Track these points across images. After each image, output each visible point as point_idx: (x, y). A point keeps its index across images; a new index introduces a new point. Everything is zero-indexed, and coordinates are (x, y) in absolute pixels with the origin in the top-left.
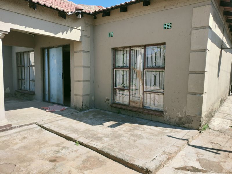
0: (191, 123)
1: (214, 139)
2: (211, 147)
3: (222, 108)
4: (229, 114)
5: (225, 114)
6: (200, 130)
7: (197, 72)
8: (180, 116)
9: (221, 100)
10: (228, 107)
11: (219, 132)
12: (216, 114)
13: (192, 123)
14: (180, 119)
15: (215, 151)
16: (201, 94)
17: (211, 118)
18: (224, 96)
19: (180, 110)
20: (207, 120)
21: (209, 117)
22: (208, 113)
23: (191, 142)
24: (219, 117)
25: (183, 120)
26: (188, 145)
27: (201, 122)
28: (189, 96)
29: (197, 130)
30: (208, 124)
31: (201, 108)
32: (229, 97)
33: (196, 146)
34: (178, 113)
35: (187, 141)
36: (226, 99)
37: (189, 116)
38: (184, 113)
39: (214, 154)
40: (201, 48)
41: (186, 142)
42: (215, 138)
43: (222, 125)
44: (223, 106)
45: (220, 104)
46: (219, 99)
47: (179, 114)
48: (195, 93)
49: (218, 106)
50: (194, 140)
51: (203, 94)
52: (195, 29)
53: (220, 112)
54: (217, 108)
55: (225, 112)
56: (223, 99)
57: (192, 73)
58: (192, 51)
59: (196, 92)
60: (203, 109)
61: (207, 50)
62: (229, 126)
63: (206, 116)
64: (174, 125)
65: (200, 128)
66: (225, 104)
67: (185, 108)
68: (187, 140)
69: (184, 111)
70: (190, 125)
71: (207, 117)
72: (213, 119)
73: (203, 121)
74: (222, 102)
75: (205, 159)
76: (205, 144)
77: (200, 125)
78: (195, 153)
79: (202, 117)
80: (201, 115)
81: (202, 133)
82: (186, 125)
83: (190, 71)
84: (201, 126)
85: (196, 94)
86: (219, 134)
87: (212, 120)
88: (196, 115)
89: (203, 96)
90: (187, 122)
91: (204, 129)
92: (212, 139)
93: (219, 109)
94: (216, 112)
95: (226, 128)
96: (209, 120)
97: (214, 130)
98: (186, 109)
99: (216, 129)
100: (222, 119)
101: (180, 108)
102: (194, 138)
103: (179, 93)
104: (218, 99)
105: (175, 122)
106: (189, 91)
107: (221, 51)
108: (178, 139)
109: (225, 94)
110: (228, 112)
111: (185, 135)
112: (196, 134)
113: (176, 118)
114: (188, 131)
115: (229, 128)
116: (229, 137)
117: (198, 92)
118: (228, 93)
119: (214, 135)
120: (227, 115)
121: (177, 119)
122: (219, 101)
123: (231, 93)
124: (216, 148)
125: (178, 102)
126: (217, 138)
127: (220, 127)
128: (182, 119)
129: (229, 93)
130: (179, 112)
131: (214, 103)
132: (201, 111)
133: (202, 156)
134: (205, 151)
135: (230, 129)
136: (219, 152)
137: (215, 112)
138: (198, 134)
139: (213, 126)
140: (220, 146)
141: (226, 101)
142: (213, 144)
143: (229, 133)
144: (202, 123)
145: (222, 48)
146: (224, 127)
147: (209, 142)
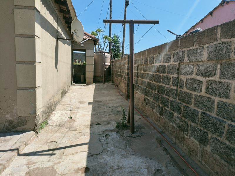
0: (24, 124)
1: (51, 136)
2: (47, 149)
3: (64, 100)
4: (69, 105)
5: (66, 105)
6: (37, 130)
7: (26, 62)
8: (11, 119)
9: (63, 91)
10: (69, 97)
11: (58, 127)
12: (57, 107)
13: (26, 125)
14: (11, 122)
15: (50, 152)
16: (34, 88)
17: (52, 112)
18: (66, 87)
19: (9, 111)
20: (45, 116)
21: (47, 112)
22: (46, 108)
23: (23, 149)
24: (60, 110)
25: (14, 123)
26: (19, 155)
27: (36, 121)
28: (20, 92)
29: (33, 132)
30: (47, 120)
31: (35, 105)
32: (71, 88)
33: (29, 153)
34: (6, 116)
35: (17, 151)
36: (68, 90)
37: (22, 117)
38: (15, 114)
39: (49, 156)
40: (28, 33)
41: (15, 152)
42: (53, 135)
43: (62, 118)
44: (65, 97)
45: (62, 95)
46: (61, 91)
47: (9, 116)
48: (26, 88)
49: (60, 98)
50: (28, 146)
51: (36, 88)
52: (19, 7)
53: (61, 103)
54: (58, 101)
55: (66, 104)
56: (65, 90)
57: (20, 63)
58: (17, 36)
59: (27, 86)
60: (37, 106)
61: (36, 37)
62: (68, 118)
63: (43, 112)
64: (3, 132)
65: (36, 128)
66: (67, 95)
67: (15, 107)
68: (17, 149)
69: (14, 111)
70: (24, 127)
71: (45, 113)
72: (54, 112)
73: (40, 119)
74: (64, 93)
75: (37, 169)
76: (41, 147)
77: (36, 125)
78: (25, 165)
79: (37, 115)
80: (36, 114)
81: (39, 133)
82: (19, 128)
83: (17, 60)
84: (38, 125)
85: (28, 89)
86: (57, 129)
87: (52, 115)
88: (31, 114)
89: (36, 91)
90: (20, 124)
91: (42, 128)
92: (49, 138)
93: (61, 100)
94: (58, 105)
95: (65, 121)
96: (49, 115)
97: (53, 126)
98: (17, 108)
99: (55, 124)
100: (62, 111)
101: (9, 108)
102: (28, 143)
103: (5, 89)
104: (59, 91)
105: (4, 127)
106: (19, 86)
107: (57, 41)
108: (4, 151)
109: (67, 85)
110: (69, 103)
111: (16, 142)
112: (32, 137)
113: (5, 122)
114: (22, 135)
115: (67, 120)
116: (67, 130)
117: (29, 86)
118: (70, 83)
119: (53, 131)
120: (67, 106)
121: (7, 124)
122: (61, 93)
123: (73, 84)
124: (51, 148)
125: (6, 102)
126: (55, 134)
127: (59, 120)
128: (14, 121)
129: (72, 84)
130: (8, 113)
131: (54, 96)
132: (36, 109)
133: (34, 166)
134: (39, 156)
135: (69, 120)
136: (55, 152)
137: (56, 104)
138: (34, 136)
139: (53, 121)
140: (57, 144)
141: (69, 92)
142: (49, 144)
143: (68, 124)
144: (38, 122)
145: (58, 39)
146: (63, 120)
147: (45, 143)
